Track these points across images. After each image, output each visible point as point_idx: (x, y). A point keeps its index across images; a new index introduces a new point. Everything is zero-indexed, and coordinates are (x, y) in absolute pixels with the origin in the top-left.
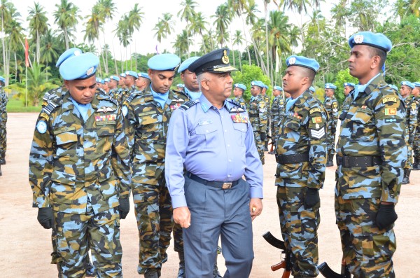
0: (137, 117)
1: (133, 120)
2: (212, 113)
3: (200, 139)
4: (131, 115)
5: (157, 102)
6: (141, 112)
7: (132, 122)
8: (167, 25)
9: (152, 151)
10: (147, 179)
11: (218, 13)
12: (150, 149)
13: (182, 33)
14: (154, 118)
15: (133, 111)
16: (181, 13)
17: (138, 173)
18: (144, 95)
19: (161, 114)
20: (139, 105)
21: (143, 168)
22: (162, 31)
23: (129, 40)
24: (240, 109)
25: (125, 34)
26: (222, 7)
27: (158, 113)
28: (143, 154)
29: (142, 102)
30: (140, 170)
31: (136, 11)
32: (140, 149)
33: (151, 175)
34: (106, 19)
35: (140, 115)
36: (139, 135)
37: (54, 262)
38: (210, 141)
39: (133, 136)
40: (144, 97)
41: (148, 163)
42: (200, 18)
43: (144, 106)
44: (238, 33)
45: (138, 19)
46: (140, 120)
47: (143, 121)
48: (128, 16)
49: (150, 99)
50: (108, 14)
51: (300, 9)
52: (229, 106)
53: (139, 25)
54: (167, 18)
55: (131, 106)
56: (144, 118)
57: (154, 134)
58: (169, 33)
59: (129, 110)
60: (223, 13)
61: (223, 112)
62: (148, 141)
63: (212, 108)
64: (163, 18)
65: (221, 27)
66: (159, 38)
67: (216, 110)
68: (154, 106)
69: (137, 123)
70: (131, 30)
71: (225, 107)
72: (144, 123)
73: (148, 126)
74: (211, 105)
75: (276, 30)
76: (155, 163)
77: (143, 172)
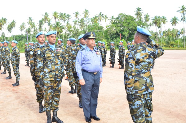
0: (44, 54)
1: (42, 55)
2: (90, 52)
3: (87, 60)
4: (42, 53)
5: (51, 49)
6: (46, 52)
7: (42, 56)
8: (23, 26)
9: (50, 67)
10: (50, 79)
11: (40, 22)
12: (49, 67)
13: (28, 29)
14: (51, 54)
15: (43, 52)
16: (28, 22)
17: (46, 77)
18: (46, 46)
19: (53, 53)
20: (45, 50)
21: (48, 75)
22: (22, 28)
23: (11, 31)
24: (98, 51)
25: (10, 29)
26: (41, 20)
27: (52, 53)
28: (47, 69)
29: (46, 48)
30: (47, 76)
31: (13, 22)
32: (45, 67)
33: (51, 77)
34: (4, 24)
35: (45, 53)
36: (45, 61)
37: (37, 102)
38: (90, 60)
39: (43, 62)
40: (46, 47)
41: (49, 72)
42: (34, 24)
43: (47, 50)
44: (45, 28)
45: (14, 24)
46: (45, 55)
47: (47, 55)
48: (11, 23)
49: (49, 47)
50: (5, 23)
51: (64, 21)
52: (95, 50)
53: (15, 26)
54: (23, 24)
55: (42, 50)
56: (47, 54)
57: (50, 60)
58: (24, 28)
59: (41, 51)
60: (41, 22)
61: (93, 51)
62: (49, 63)
63: (90, 50)
64: (22, 24)
65: (41, 26)
66: (21, 30)
67: (91, 51)
68: (50, 50)
69: (44, 56)
70: (12, 28)
71: (94, 50)
72: (47, 56)
73: (48, 57)
74: (90, 49)
75: (58, 27)
76: (52, 72)
77: (48, 76)
